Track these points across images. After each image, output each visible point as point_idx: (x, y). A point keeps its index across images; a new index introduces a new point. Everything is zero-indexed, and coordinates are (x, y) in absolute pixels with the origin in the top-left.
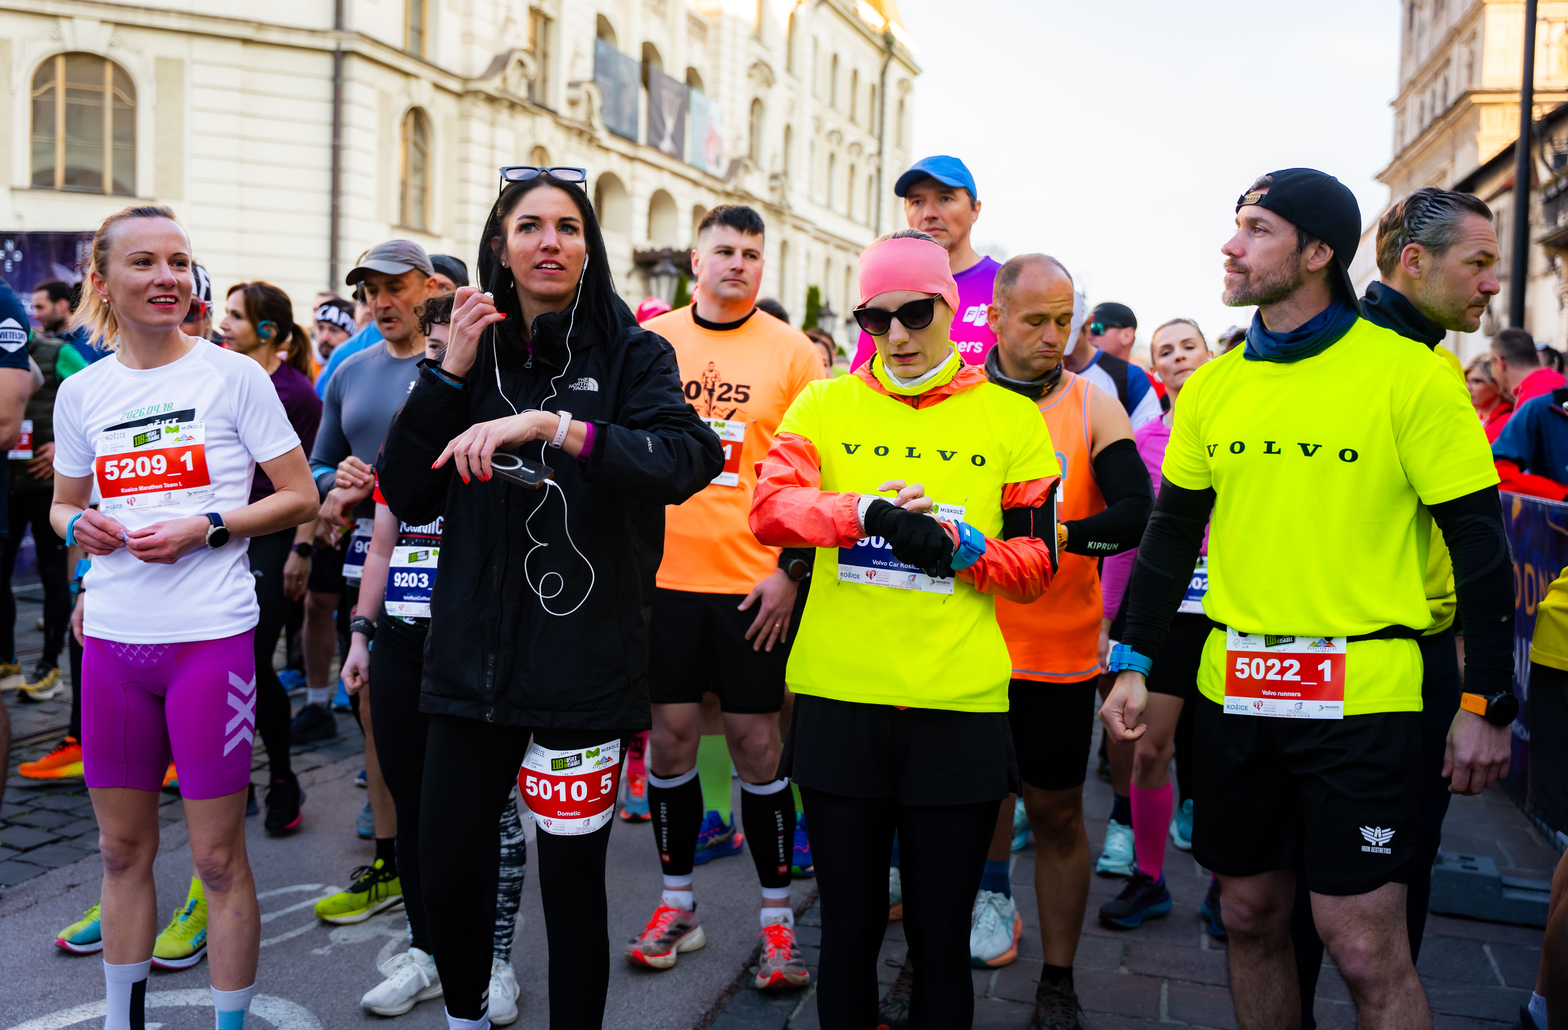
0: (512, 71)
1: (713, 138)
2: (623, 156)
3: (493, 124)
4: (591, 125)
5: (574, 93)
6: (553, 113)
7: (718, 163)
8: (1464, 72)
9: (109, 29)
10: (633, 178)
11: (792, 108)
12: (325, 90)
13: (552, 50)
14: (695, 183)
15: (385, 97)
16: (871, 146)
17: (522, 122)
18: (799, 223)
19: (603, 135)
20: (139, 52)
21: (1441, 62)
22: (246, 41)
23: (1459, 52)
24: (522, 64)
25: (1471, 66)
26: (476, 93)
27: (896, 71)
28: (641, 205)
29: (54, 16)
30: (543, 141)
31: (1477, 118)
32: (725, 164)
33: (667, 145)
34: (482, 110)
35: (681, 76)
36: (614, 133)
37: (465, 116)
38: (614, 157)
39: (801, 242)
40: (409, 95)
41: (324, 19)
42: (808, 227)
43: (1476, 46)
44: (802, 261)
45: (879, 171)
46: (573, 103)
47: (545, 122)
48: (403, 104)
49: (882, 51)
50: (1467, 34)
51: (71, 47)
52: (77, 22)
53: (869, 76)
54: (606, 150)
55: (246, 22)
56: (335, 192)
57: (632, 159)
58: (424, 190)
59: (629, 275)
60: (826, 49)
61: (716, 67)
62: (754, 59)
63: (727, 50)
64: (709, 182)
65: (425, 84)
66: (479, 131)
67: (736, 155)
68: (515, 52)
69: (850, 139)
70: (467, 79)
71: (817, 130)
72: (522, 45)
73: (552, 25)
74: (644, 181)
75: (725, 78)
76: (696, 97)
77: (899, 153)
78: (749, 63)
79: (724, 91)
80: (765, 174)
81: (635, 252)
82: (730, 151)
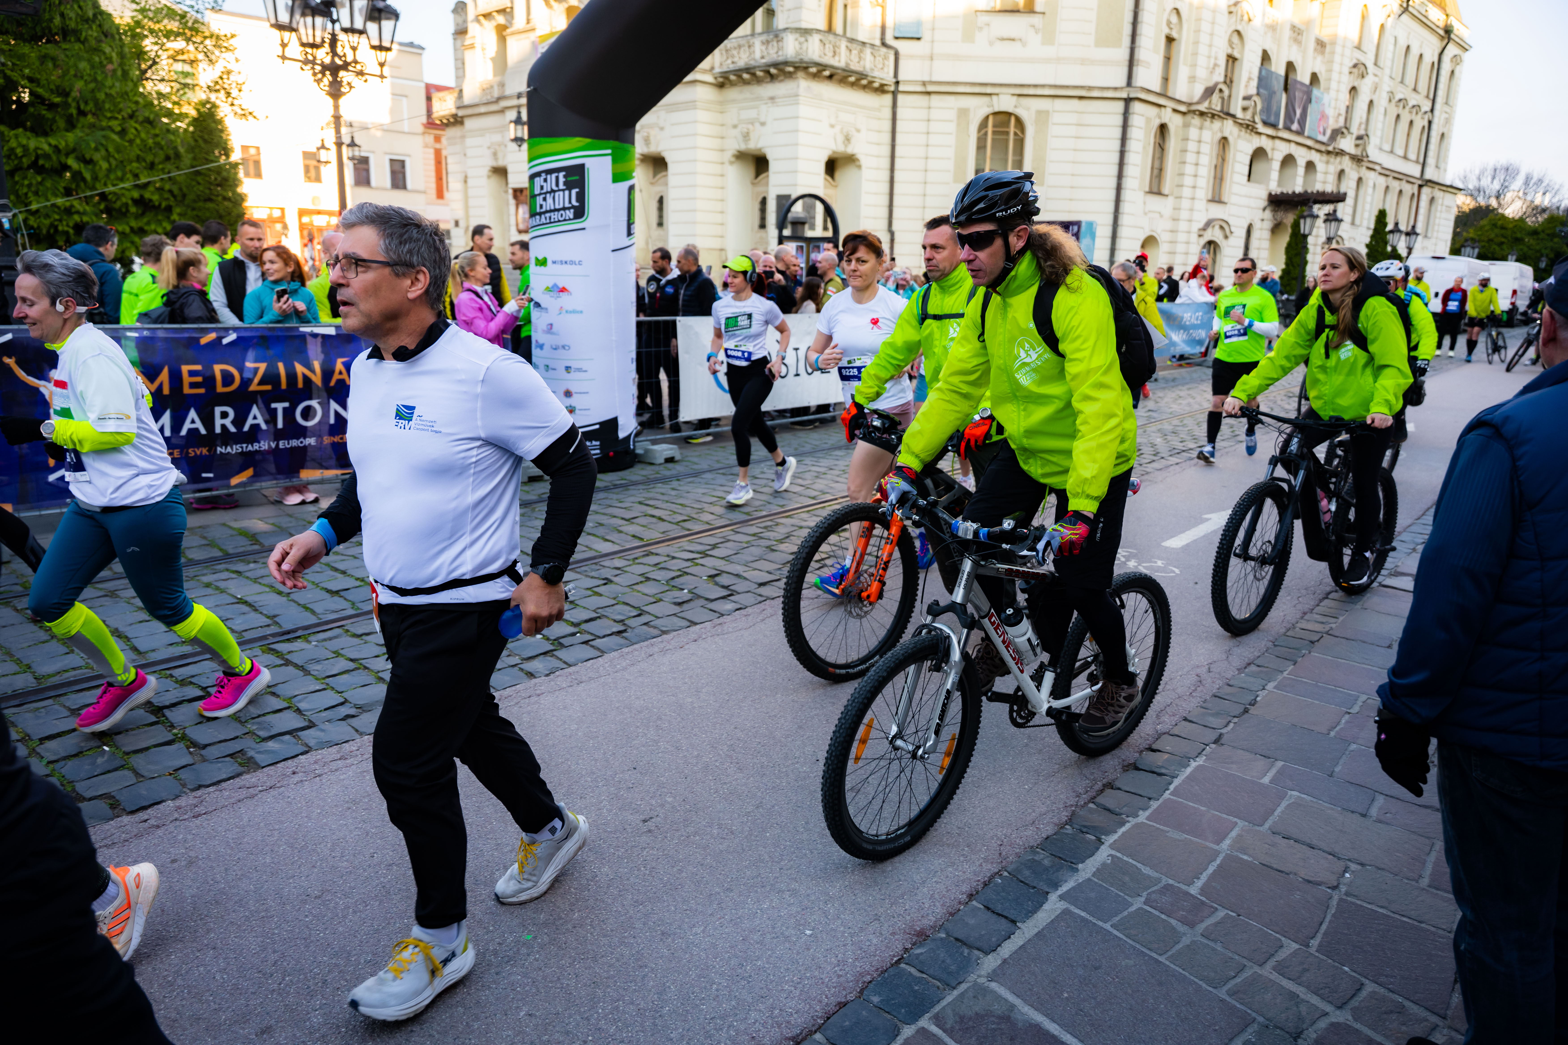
0: (1216, 97)
1: (1323, 116)
2: (1268, 136)
3: (1201, 128)
4: (1254, 122)
5: (1246, 103)
6: (1233, 116)
7: (1324, 134)
9: (1015, 98)
10: (1273, 149)
11: (1375, 89)
12: (1119, 120)
13: (1235, 79)
14: (1309, 148)
15: (1148, 120)
16: (1426, 106)
17: (1217, 124)
18: (1371, 166)
19: (1261, 128)
20: (1028, 109)
22: (1081, 98)
24: (1221, 91)
26: (1194, 112)
27: (1452, 50)
28: (1276, 165)
29: (990, 94)
30: (1226, 134)
32: (1329, 133)
33: (1295, 126)
34: (1196, 121)
35: (1307, 80)
36: (1266, 123)
37: (1186, 126)
38: (1264, 138)
39: (1371, 178)
40: (1160, 117)
41: (1122, 81)
42: (1377, 167)
44: (1370, 190)
45: (1430, 122)
46: (1245, 109)
47: (1229, 122)
48: (1157, 123)
49: (1442, 38)
51: (997, 109)
52: (1001, 96)
53: (1430, 57)
54: (1260, 134)
55: (1082, 87)
56: (1120, 176)
57: (1273, 138)
58: (1161, 170)
59: (1264, 209)
60: (1403, 44)
61: (1330, 71)
62: (1355, 61)
63: (1337, 58)
64: (1318, 146)
65: (1169, 110)
66: (1193, 133)
67: (1336, 126)
68: (1216, 84)
69: (1412, 103)
70: (1190, 104)
71: (1390, 101)
72: (1222, 79)
73: (1237, 63)
74: (1278, 151)
75: (1335, 76)
76: (1315, 92)
77: (1447, 109)
78: (1351, 64)
79: (1334, 85)
80: (1354, 136)
81: (1270, 195)
82: (1333, 124)
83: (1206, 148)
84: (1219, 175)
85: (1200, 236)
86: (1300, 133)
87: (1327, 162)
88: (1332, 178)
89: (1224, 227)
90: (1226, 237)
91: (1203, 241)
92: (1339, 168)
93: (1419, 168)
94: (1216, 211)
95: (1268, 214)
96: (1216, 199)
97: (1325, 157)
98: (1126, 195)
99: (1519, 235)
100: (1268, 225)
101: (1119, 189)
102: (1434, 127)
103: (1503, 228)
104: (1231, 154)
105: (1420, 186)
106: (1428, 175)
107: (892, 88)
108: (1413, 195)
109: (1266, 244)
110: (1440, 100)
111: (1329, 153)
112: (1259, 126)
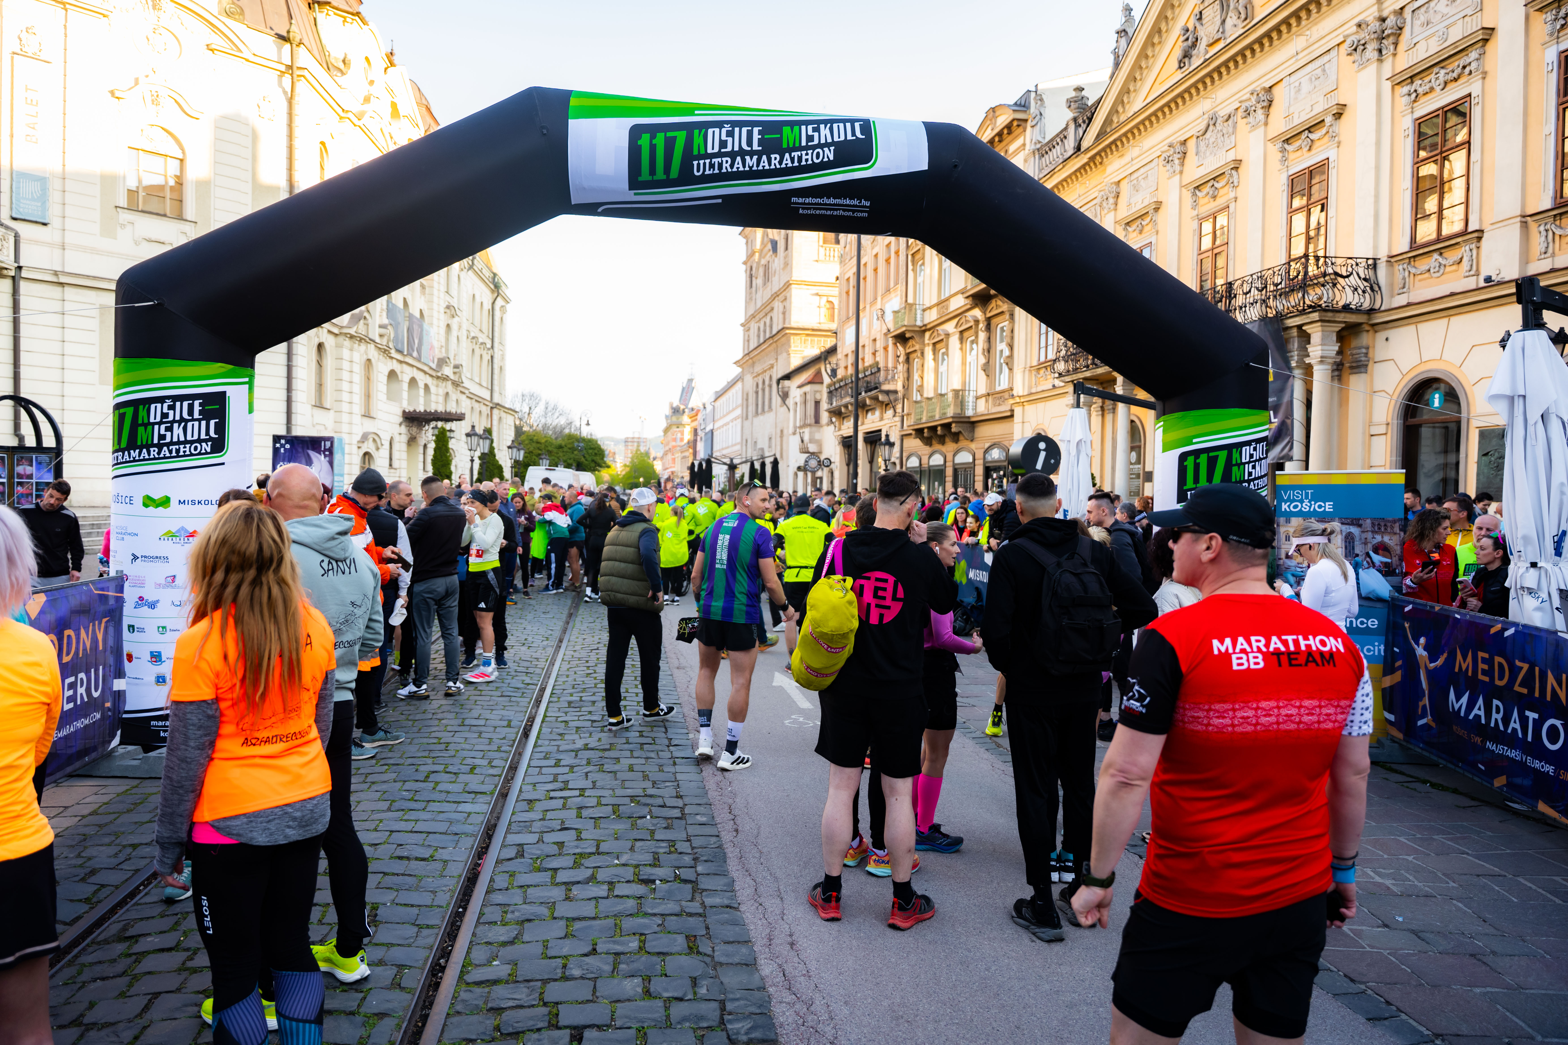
0: (362, 323)
1: (432, 348)
2: (398, 360)
3: (351, 350)
4: (388, 348)
5: (383, 331)
6: (374, 341)
7: (434, 362)
8: (781, 316)
10: (402, 372)
11: (460, 327)
14: (425, 373)
15: (309, 338)
16: (489, 344)
17: (363, 347)
18: (463, 390)
19: (393, 353)
21: (768, 308)
23: (777, 305)
24: (365, 318)
25: (784, 313)
26: (346, 334)
27: (500, 302)
28: (405, 386)
30: (370, 357)
31: (789, 341)
32: (436, 361)
33: (415, 354)
34: (347, 343)
35: (417, 315)
36: (396, 350)
37: (339, 346)
38: (395, 361)
40: (318, 337)
42: (467, 392)
43: (787, 304)
45: (492, 357)
46: (381, 336)
47: (372, 347)
48: (316, 342)
49: (493, 292)
50: (781, 297)
53: (487, 306)
54: (392, 358)
56: (289, 389)
57: (401, 362)
58: (322, 386)
59: (400, 424)
60: (471, 293)
61: (431, 309)
62: (447, 305)
63: (435, 299)
64: (430, 372)
65: (326, 331)
66: (346, 353)
67: (441, 356)
69: (481, 340)
70: (342, 327)
71: (468, 338)
74: (406, 374)
75: (435, 314)
76: (426, 326)
77: (501, 347)
78: (445, 308)
79: (435, 322)
80: (452, 365)
81: (404, 412)
82: (439, 354)
83: (356, 368)
84: (367, 394)
85: (360, 448)
86: (419, 360)
87: (437, 386)
88: (441, 399)
89: (376, 439)
90: (378, 449)
91: (361, 453)
92: (445, 391)
93: (489, 393)
94: (369, 426)
95: (404, 429)
96: (367, 415)
97: (435, 382)
98: (296, 407)
100: (404, 438)
101: (289, 401)
102: (495, 361)
103: (538, 443)
104: (374, 375)
105: (492, 408)
106: (496, 400)
107: (12, 273)
108: (490, 415)
109: (404, 455)
110: (496, 340)
111: (438, 378)
112: (393, 351)
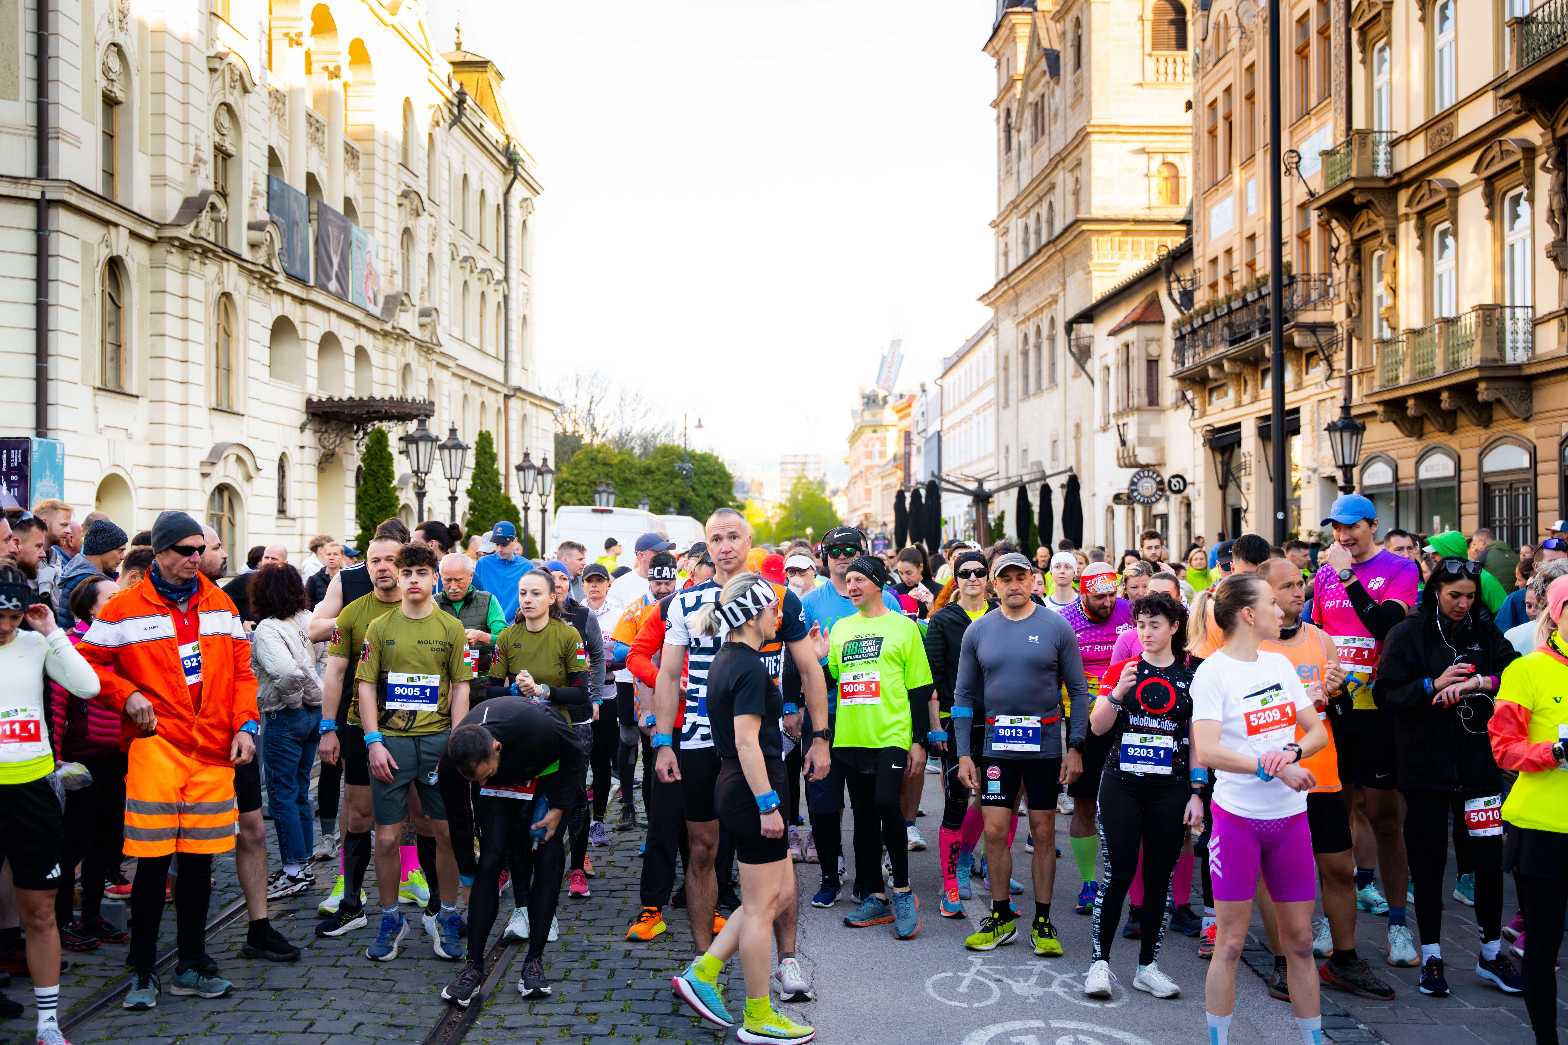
0: (204, 217)
1: (371, 274)
2: (294, 297)
3: (185, 273)
4: (271, 270)
5: (256, 235)
6: (238, 257)
7: (375, 300)
8: (1070, 199)
10: (304, 322)
11: (433, 237)
12: (27, 242)
14: (357, 324)
15: (87, 248)
16: (498, 272)
17: (211, 268)
18: (443, 360)
19: (281, 281)
21: (1044, 186)
23: (1062, 178)
24: (213, 207)
25: (1076, 193)
26: (169, 240)
27: (519, 191)
28: (312, 350)
30: (228, 288)
31: (1087, 246)
32: (381, 301)
33: (333, 286)
34: (175, 259)
35: (339, 209)
36: (289, 275)
37: (157, 266)
38: (287, 299)
40: (108, 245)
41: (25, 166)
42: (451, 364)
43: (1081, 173)
45: (506, 298)
46: (253, 246)
47: (232, 267)
48: (103, 255)
49: (505, 171)
50: (1070, 161)
53: (494, 198)
54: (282, 293)
57: (302, 301)
58: (117, 347)
59: (302, 428)
60: (459, 172)
61: (369, 198)
62: (404, 187)
63: (379, 179)
64: (369, 322)
65: (124, 233)
66: (172, 280)
67: (391, 292)
68: (205, 195)
69: (481, 265)
70: (162, 226)
71: (453, 259)
72: (211, 187)
73: (230, 162)
74: (314, 325)
75: (379, 208)
76: (356, 231)
77: (523, 278)
78: (399, 193)
79: (379, 222)
80: (417, 310)
81: (309, 401)
82: (386, 287)
83: (197, 311)
84: (223, 365)
85: (205, 475)
86: (342, 297)
87: (385, 352)
88: (394, 378)
89: (244, 458)
90: (249, 478)
91: (210, 485)
92: (403, 361)
93: (501, 367)
94: (228, 430)
95: (309, 437)
96: (224, 407)
97: (380, 343)
98: (57, 392)
99: (628, 475)
100: (312, 456)
102: (513, 304)
103: (606, 464)
104: (239, 327)
105: (507, 397)
106: (516, 380)
108: (499, 409)
109: (312, 491)
110: (514, 264)
111: (386, 334)
112: (281, 278)
